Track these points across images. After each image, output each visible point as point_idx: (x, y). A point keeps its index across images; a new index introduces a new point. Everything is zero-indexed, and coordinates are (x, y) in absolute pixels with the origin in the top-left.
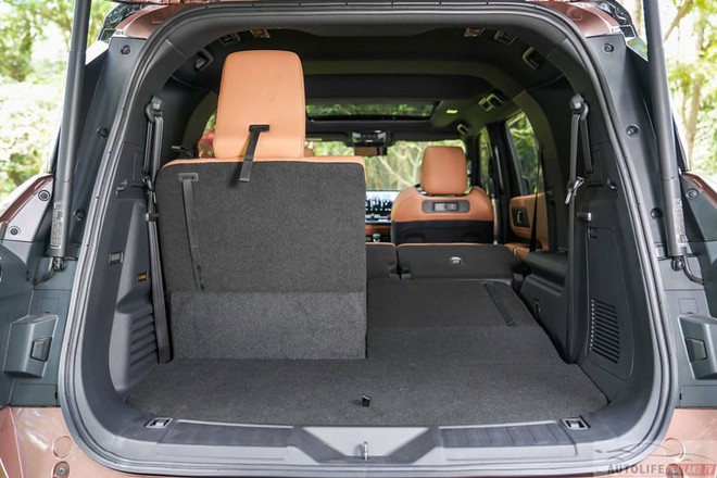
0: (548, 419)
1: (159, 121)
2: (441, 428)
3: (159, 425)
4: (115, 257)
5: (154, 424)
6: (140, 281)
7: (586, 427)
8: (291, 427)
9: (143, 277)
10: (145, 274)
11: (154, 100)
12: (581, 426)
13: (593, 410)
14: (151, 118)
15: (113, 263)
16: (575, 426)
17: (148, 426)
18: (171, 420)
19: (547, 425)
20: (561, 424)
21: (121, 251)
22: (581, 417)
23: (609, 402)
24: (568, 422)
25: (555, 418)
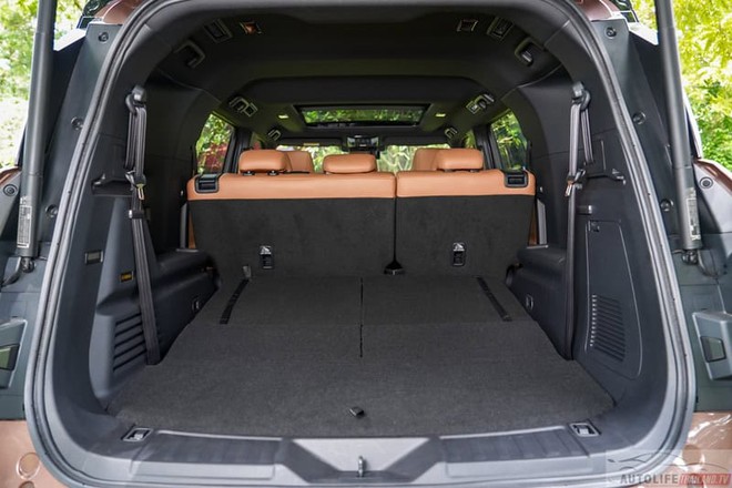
0: (554, 424)
1: (142, 111)
2: (443, 437)
3: (139, 437)
4: (93, 256)
5: (132, 436)
6: (123, 281)
7: (596, 434)
8: (279, 439)
9: (127, 277)
10: (130, 273)
11: (135, 90)
12: (591, 432)
13: (601, 413)
14: (131, 109)
15: (90, 262)
16: (584, 432)
17: (125, 440)
18: (151, 430)
19: (555, 431)
20: (570, 431)
21: (101, 249)
22: (588, 420)
23: (615, 404)
24: (575, 427)
25: (562, 424)
